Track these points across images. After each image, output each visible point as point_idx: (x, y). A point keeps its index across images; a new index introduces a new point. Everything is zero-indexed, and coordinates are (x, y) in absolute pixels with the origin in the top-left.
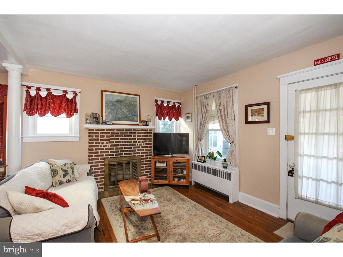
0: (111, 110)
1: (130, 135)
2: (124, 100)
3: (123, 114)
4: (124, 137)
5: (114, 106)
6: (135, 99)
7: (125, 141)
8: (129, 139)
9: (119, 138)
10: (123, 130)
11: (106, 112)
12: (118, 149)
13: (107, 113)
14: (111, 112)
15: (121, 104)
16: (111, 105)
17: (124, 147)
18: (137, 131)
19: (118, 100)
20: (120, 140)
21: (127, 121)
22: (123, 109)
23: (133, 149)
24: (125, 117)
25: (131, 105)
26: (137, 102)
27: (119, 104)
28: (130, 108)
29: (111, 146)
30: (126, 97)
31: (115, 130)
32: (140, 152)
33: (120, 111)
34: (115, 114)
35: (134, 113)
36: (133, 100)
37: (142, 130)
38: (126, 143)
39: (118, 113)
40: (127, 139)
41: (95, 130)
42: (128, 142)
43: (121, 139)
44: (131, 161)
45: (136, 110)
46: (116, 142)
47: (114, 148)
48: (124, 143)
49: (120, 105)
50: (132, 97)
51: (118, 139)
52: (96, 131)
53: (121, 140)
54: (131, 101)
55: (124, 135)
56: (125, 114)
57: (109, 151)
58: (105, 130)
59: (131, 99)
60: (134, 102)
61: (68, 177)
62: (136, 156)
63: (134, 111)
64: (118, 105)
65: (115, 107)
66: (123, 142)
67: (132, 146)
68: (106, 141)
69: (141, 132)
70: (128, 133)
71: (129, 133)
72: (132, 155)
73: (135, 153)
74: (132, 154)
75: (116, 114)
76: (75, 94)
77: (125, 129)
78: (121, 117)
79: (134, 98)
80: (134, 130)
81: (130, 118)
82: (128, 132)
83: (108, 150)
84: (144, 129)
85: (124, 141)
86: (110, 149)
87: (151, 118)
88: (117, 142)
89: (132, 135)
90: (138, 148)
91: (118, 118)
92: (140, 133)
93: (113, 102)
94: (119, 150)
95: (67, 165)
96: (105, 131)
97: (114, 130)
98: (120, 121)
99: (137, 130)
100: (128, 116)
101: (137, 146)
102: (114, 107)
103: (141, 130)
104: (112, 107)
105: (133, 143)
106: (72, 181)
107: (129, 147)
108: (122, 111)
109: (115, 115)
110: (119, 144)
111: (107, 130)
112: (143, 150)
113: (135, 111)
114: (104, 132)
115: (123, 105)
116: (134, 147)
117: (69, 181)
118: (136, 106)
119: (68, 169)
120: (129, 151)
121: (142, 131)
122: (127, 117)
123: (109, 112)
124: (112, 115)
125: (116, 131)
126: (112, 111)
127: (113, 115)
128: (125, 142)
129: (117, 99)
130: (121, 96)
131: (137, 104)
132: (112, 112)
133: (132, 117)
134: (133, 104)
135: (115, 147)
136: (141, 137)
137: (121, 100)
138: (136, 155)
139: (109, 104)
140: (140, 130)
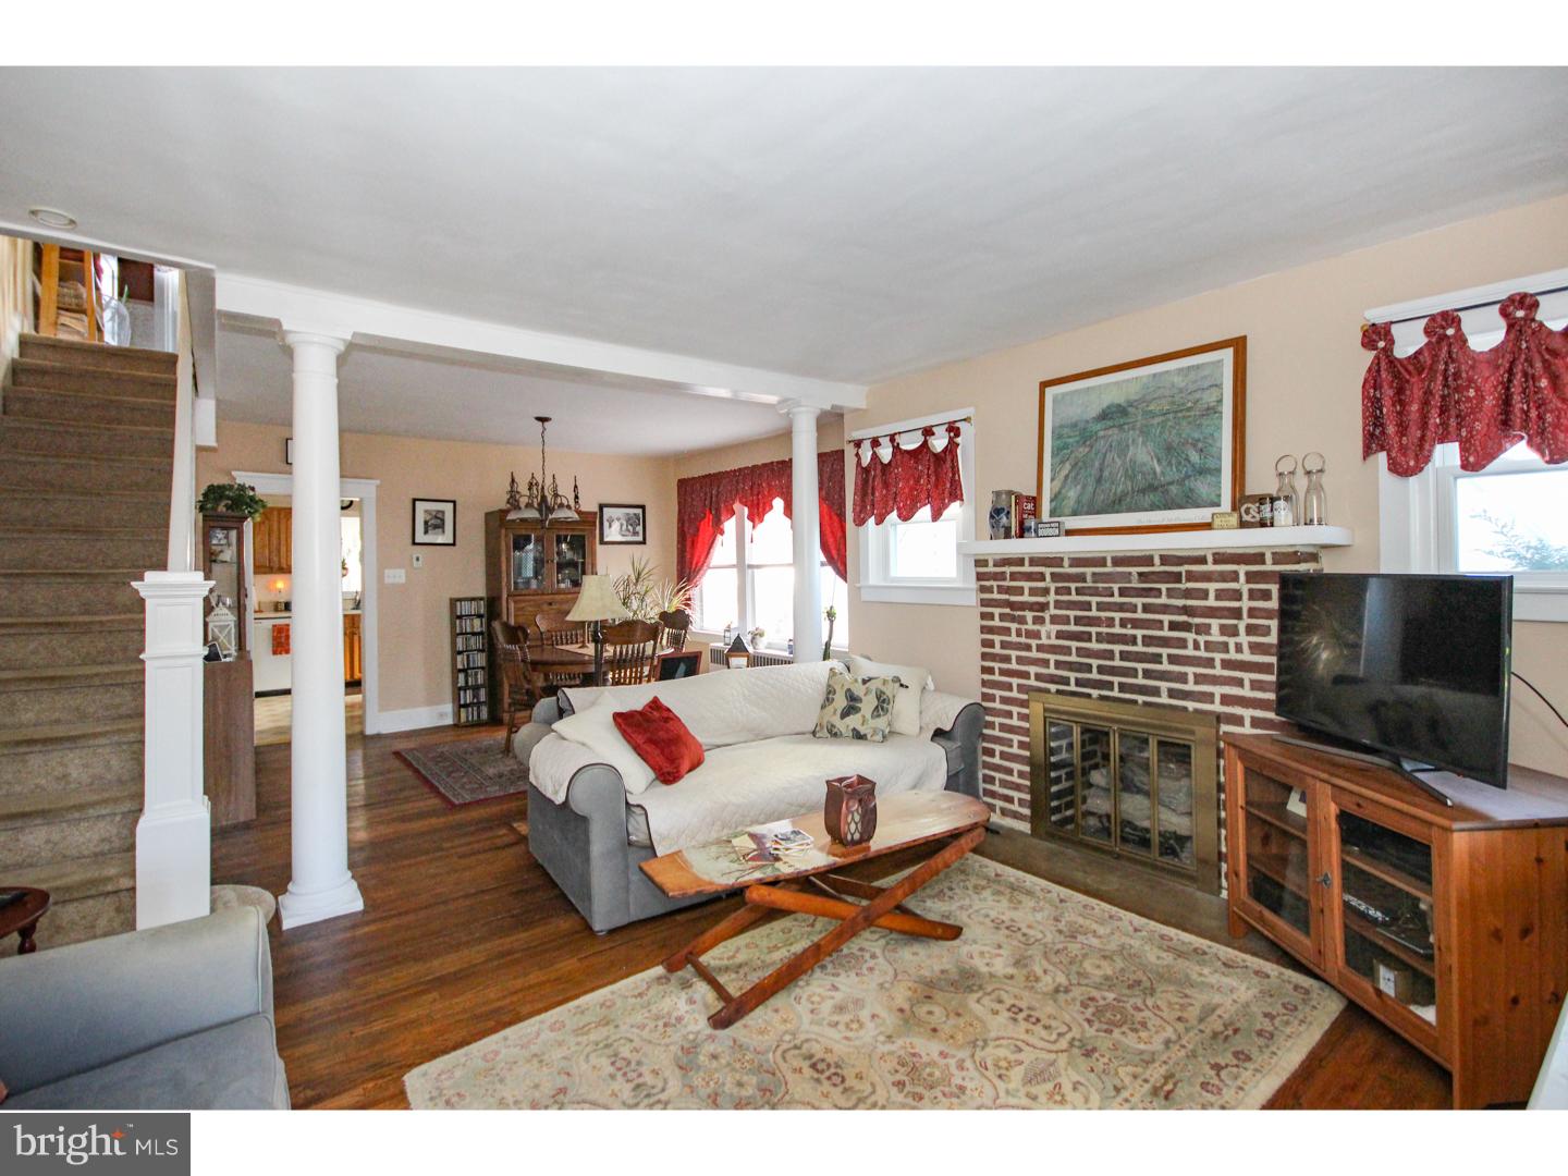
0: (1074, 466)
1: (1151, 589)
2: (1142, 400)
3: (1131, 472)
4: (1117, 599)
5: (1088, 443)
6: (1206, 373)
7: (1121, 619)
8: (1147, 608)
9: (1094, 600)
10: (1101, 562)
11: (1052, 480)
12: (1088, 656)
13: (1057, 483)
14: (1073, 474)
15: (1121, 427)
16: (1077, 439)
17: (1117, 648)
18: (1181, 564)
19: (1108, 407)
20: (1098, 610)
21: (1153, 507)
22: (1131, 448)
23: (1165, 666)
24: (1143, 491)
25: (1180, 415)
26: (1219, 386)
27: (1114, 426)
28: (1174, 431)
29: (1060, 635)
30: (1154, 375)
31: (1066, 563)
32: (1218, 690)
33: (1119, 462)
34: (1091, 481)
35: (1195, 457)
36: (1195, 382)
37: (1214, 554)
38: (1129, 631)
39: (1106, 473)
40: (1134, 609)
41: (991, 563)
42: (1136, 624)
43: (1101, 607)
44: (1151, 731)
45: (1212, 435)
46: (1078, 621)
47: (1069, 648)
48: (1117, 630)
49: (1116, 431)
50: (1189, 368)
51: (1089, 604)
52: (995, 566)
53: (1104, 610)
54: (1181, 391)
55: (1116, 587)
56: (1143, 474)
57: (1052, 658)
58: (1027, 562)
59: (1177, 380)
60: (1197, 396)
61: (853, 721)
62: (1185, 709)
63: (1200, 445)
64: (1110, 432)
65: (1092, 447)
66: (1110, 622)
67: (1165, 652)
68: (1031, 610)
69: (1210, 567)
70: (1130, 573)
71: (1140, 574)
72: (1164, 699)
73: (1186, 695)
74: (1164, 693)
75: (1099, 480)
76: (954, 430)
77: (1114, 555)
78: (1123, 491)
79: (1198, 367)
80: (1162, 557)
81: (1174, 489)
82: (1134, 570)
83: (1048, 652)
84: (1229, 551)
85: (1117, 616)
86: (1053, 649)
87: (1321, 471)
88: (1086, 621)
89: (1163, 587)
90: (1198, 665)
91: (1103, 501)
92: (1207, 577)
93: (1087, 422)
94: (1095, 663)
95: (872, 681)
96: (1027, 568)
97: (1062, 559)
98: (1117, 512)
99: (1181, 561)
100: (1156, 484)
101: (1197, 653)
102: (1087, 450)
103: (1210, 559)
104: (1081, 449)
105: (1166, 633)
106: (869, 737)
107: (1144, 653)
108: (1128, 459)
109: (1090, 489)
110: (1093, 630)
111: (1034, 561)
112: (1239, 683)
113: (1207, 447)
114: (1020, 573)
115: (1133, 429)
116: (1175, 656)
117: (859, 736)
118: (1213, 411)
119: (865, 695)
120: (1147, 674)
121: (1216, 562)
122: (1152, 488)
123: (1067, 477)
124: (1079, 487)
125: (1071, 566)
126: (1081, 468)
127: (1084, 487)
128: (1123, 623)
129: (1105, 406)
130: (1124, 381)
131: (1220, 401)
132: (1078, 474)
133: (1181, 482)
134: (1190, 404)
135: (1074, 644)
136: (1211, 602)
137: (1124, 404)
138: (1191, 705)
139: (1070, 437)
140: (1202, 560)
